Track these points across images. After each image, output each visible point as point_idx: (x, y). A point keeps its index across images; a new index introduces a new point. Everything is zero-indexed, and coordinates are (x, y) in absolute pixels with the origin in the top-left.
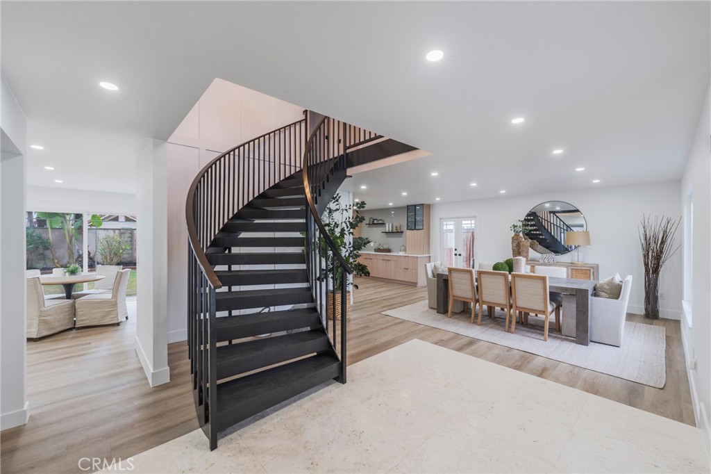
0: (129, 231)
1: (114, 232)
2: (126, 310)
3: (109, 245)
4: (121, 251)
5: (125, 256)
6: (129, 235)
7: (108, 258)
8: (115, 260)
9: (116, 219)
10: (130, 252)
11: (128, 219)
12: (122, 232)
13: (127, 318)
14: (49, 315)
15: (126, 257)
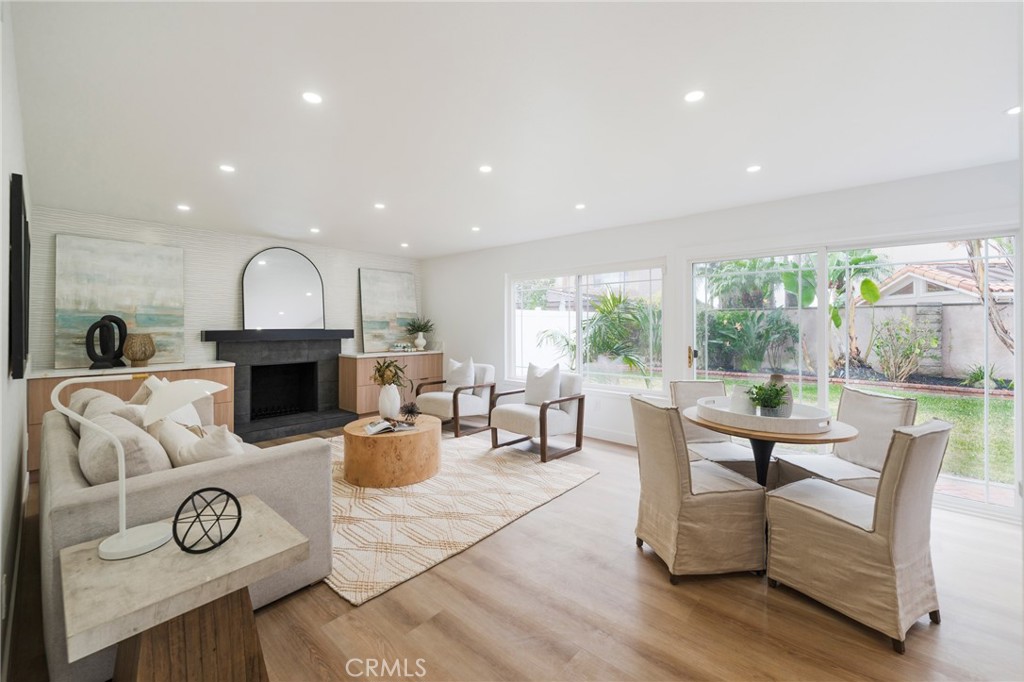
0: (936, 309)
1: (904, 312)
2: (931, 583)
3: (893, 336)
4: (918, 351)
5: (928, 361)
6: (938, 317)
7: (892, 363)
8: (906, 369)
9: (908, 289)
10: (938, 353)
11: (931, 287)
12: (920, 311)
13: (935, 617)
14: (702, 520)
15: (927, 364)
